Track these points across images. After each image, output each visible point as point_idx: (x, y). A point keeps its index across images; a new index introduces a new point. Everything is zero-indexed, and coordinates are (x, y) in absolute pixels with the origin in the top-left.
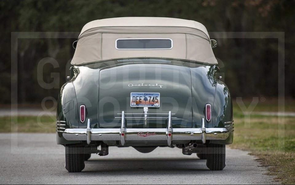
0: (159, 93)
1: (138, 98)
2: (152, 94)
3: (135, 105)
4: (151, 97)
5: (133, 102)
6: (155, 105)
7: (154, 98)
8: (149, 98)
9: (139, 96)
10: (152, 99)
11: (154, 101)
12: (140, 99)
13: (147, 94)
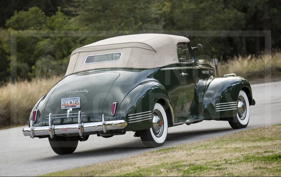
0: (79, 98)
1: (66, 102)
2: (75, 99)
3: (64, 107)
4: (74, 101)
5: (63, 105)
6: (77, 106)
7: (76, 102)
8: (73, 102)
9: (67, 101)
10: (75, 102)
11: (76, 104)
12: (67, 103)
13: (71, 99)
